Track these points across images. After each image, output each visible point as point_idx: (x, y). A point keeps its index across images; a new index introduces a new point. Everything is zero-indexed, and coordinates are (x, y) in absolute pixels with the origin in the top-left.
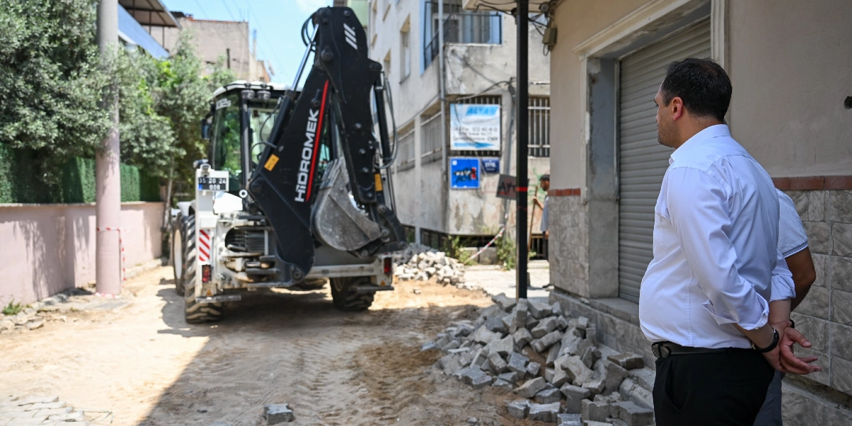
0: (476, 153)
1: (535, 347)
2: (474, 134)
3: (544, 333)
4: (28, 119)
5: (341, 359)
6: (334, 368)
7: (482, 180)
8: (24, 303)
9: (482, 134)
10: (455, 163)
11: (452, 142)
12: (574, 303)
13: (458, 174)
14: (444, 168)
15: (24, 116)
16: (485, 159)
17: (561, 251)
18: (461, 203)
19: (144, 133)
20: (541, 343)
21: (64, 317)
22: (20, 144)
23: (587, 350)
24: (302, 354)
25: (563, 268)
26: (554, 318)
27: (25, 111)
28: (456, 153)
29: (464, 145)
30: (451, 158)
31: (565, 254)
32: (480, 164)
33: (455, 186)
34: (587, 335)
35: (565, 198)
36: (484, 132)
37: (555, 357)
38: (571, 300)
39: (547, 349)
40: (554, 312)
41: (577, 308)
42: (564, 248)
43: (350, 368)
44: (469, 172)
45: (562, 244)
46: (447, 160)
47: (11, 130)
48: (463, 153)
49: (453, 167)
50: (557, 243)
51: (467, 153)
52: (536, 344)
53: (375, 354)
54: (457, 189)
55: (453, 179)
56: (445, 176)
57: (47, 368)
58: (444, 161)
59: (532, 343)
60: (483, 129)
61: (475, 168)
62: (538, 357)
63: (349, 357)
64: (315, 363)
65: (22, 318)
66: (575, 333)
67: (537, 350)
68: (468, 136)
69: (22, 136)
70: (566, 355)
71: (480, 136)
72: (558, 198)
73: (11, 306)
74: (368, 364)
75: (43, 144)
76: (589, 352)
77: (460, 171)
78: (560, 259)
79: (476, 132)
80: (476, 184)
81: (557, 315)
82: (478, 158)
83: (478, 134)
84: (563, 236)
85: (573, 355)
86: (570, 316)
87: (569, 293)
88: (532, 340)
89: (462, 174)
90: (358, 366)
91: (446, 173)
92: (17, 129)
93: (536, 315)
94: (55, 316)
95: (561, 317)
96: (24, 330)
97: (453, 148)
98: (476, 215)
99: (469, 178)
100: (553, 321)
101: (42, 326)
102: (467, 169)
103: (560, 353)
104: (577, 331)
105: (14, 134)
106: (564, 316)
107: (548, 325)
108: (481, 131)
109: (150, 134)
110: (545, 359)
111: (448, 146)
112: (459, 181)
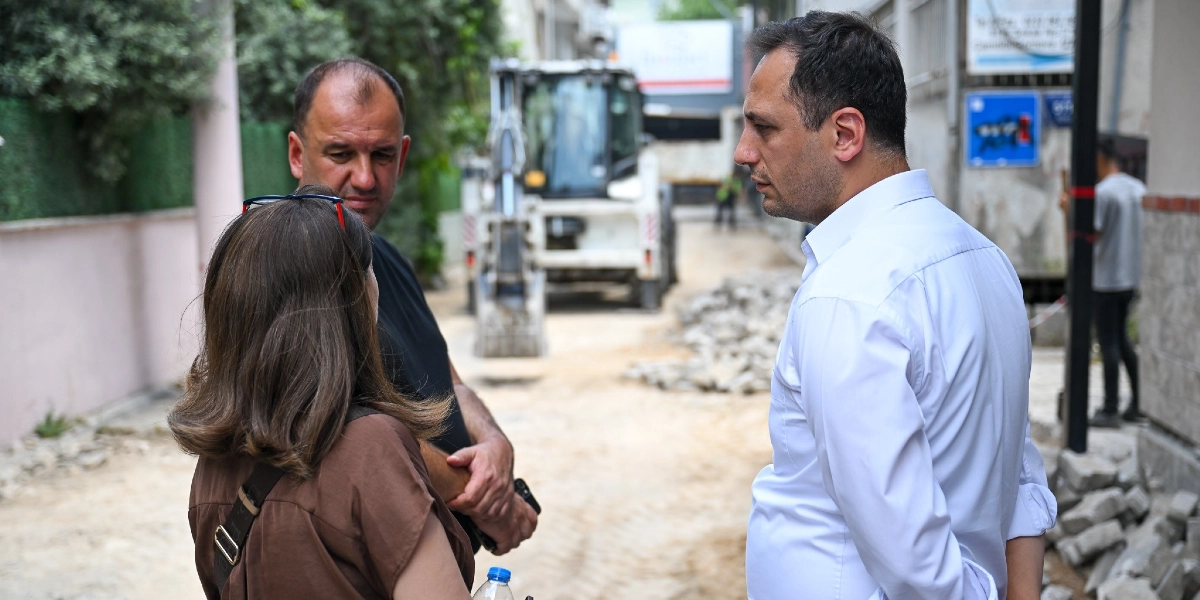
0: (1032, 80)
1: (1068, 555)
2: (1026, 33)
3: (1085, 524)
4: (64, 51)
5: (661, 557)
6: (643, 574)
7: (1044, 141)
8: (72, 414)
9: (1050, 32)
10: (978, 105)
11: (973, 55)
12: (1182, 461)
13: (985, 131)
14: (952, 118)
15: (56, 44)
16: (1053, 92)
17: (1163, 339)
18: (991, 200)
19: (293, 50)
20: (1077, 548)
21: (144, 445)
22: (53, 103)
23: (1174, 566)
24: (584, 542)
25: (1165, 376)
26: (1115, 492)
27: (59, 34)
28: (981, 82)
29: (1003, 60)
30: (968, 93)
31: (1170, 345)
32: (1040, 106)
33: (978, 162)
34: (1190, 535)
35: (1175, 217)
36: (1055, 27)
37: (1104, 577)
38: (1177, 450)
39: (1090, 560)
40: (1123, 477)
41: (1186, 470)
42: (1169, 332)
43: (675, 575)
44: (1010, 128)
45: (1165, 322)
46: (960, 99)
47: (31, 75)
48: (999, 81)
49: (974, 115)
50: (1155, 320)
51: (1010, 80)
52: (1070, 548)
53: (734, 550)
54: (981, 169)
55: (973, 141)
56: (953, 139)
57: (113, 545)
58: (952, 99)
59: (1060, 545)
60: (1052, 21)
61: (1027, 117)
62: (1071, 577)
63: (678, 553)
64: (606, 561)
65: (70, 444)
66: (1159, 529)
67: (1070, 562)
68: (1014, 36)
69: (52, 85)
70: (1124, 577)
71: (1044, 38)
72: (1162, 215)
73: (49, 419)
74: (713, 570)
75: (92, 99)
76: (1176, 572)
77: (989, 124)
78: (1161, 356)
79: (1032, 28)
80: (1030, 154)
81: (1126, 487)
82: (1036, 93)
83: (1037, 33)
84: (1167, 304)
85: (1137, 576)
86: (1162, 489)
87: (1176, 436)
88: (1060, 538)
89: (995, 131)
90: (692, 572)
91: (956, 130)
92: (42, 71)
93: (1077, 483)
94: (128, 442)
95: (1136, 493)
96: (75, 469)
97: (976, 68)
98: (1027, 229)
99: (1012, 140)
100: (1113, 501)
101: (104, 462)
102: (1007, 120)
103: (1114, 570)
104: (1166, 524)
105: (38, 81)
106: (1147, 490)
107: (1098, 508)
108: (1046, 26)
109: (303, 50)
110: (1085, 580)
111: (962, 64)
112: (987, 149)
